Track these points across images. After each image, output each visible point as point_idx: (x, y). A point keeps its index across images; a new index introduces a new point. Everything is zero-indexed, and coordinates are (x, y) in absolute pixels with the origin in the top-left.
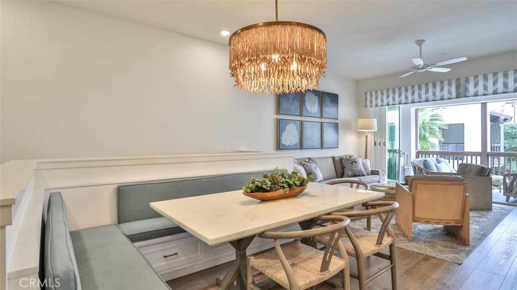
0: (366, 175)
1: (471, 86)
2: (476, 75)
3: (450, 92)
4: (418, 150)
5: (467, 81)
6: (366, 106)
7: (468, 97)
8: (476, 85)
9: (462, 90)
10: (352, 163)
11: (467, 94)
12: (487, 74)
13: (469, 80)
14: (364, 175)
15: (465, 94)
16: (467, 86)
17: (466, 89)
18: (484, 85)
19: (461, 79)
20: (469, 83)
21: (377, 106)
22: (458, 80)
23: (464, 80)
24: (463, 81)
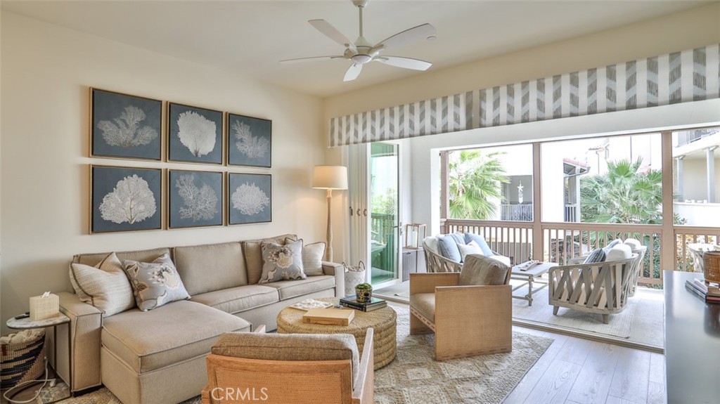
0: (304, 276)
1: (488, 107)
2: (496, 86)
3: (457, 119)
4: (448, 218)
5: (483, 97)
6: (332, 144)
7: (485, 127)
8: (496, 104)
9: (474, 115)
10: (277, 255)
11: (483, 122)
12: (513, 84)
13: (485, 94)
14: (300, 278)
15: (480, 121)
16: (483, 107)
17: (481, 112)
18: (508, 105)
19: (473, 93)
20: (485, 101)
21: (348, 143)
22: (469, 94)
23: (478, 97)
24: (476, 95)
